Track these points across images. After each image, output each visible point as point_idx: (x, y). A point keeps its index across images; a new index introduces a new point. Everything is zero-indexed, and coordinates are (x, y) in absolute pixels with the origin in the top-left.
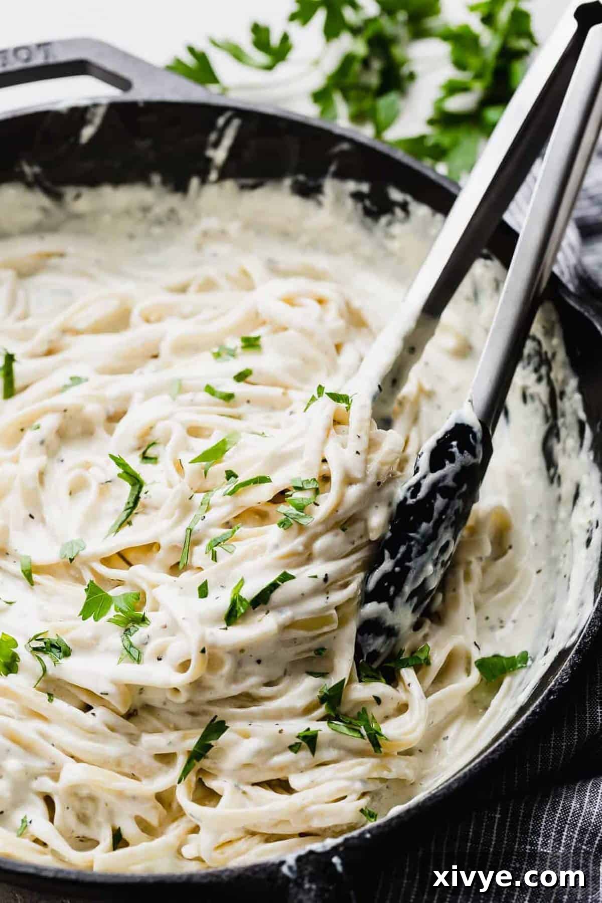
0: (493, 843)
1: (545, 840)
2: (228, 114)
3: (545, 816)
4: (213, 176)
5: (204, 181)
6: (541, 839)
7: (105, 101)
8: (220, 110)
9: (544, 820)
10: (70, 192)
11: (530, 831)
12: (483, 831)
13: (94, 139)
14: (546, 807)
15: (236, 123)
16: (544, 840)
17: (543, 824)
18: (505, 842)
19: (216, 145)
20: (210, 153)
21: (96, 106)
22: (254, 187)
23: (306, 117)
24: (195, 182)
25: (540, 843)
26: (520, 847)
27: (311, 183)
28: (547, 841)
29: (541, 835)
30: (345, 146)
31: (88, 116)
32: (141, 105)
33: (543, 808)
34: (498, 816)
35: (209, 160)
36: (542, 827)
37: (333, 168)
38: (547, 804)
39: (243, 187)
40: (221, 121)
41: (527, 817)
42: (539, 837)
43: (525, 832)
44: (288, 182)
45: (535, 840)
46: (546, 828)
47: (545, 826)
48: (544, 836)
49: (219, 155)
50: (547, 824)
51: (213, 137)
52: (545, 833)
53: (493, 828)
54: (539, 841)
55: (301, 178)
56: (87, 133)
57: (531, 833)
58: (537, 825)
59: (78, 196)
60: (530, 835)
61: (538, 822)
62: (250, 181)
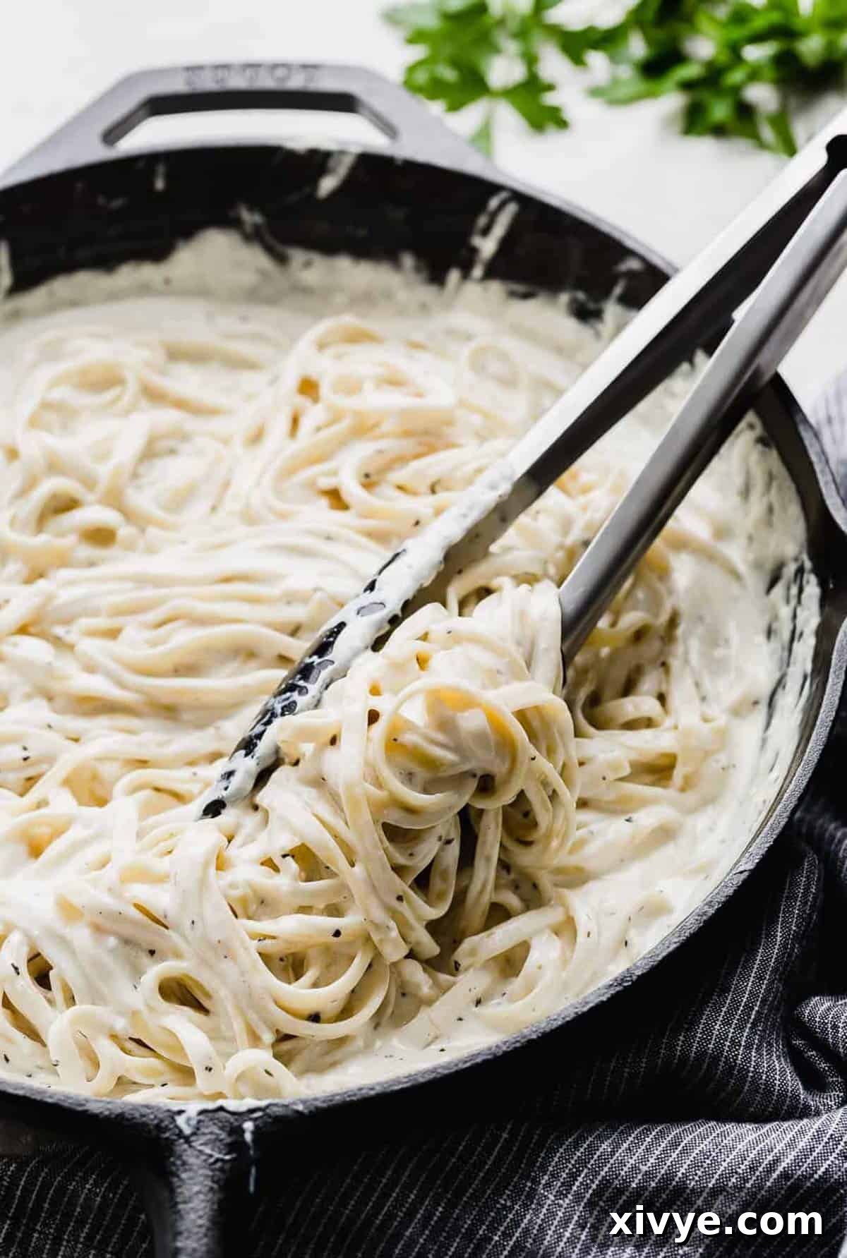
0: (487, 1167)
1: (551, 1180)
2: (504, 195)
3: (561, 1150)
4: (478, 272)
5: (466, 275)
6: (546, 1177)
7: (356, 149)
8: (494, 188)
9: (558, 1155)
10: (298, 256)
11: (538, 1164)
12: (479, 1149)
13: (336, 194)
14: (567, 1140)
15: (512, 209)
16: (549, 1179)
17: (556, 1159)
18: (503, 1170)
19: (486, 232)
20: (477, 241)
21: (342, 153)
22: (526, 296)
23: (598, 219)
24: (454, 276)
25: (543, 1182)
26: (519, 1181)
27: (592, 306)
28: (553, 1182)
29: (548, 1173)
30: (634, 264)
31: (332, 163)
32: (400, 163)
33: (563, 1140)
34: (505, 1135)
35: (474, 251)
36: (553, 1164)
37: (618, 290)
38: (570, 1137)
39: (513, 294)
40: (494, 203)
41: (540, 1145)
42: (545, 1174)
43: (531, 1164)
44: (564, 298)
45: (539, 1178)
46: (556, 1166)
47: (556, 1162)
48: (552, 1175)
49: (487, 246)
50: (559, 1161)
51: (482, 221)
52: (554, 1171)
53: (494, 1150)
54: (543, 1179)
55: (581, 296)
56: (328, 185)
57: (539, 1167)
58: (547, 1159)
59: (308, 264)
60: (536, 1169)
61: (550, 1156)
62: (520, 288)
